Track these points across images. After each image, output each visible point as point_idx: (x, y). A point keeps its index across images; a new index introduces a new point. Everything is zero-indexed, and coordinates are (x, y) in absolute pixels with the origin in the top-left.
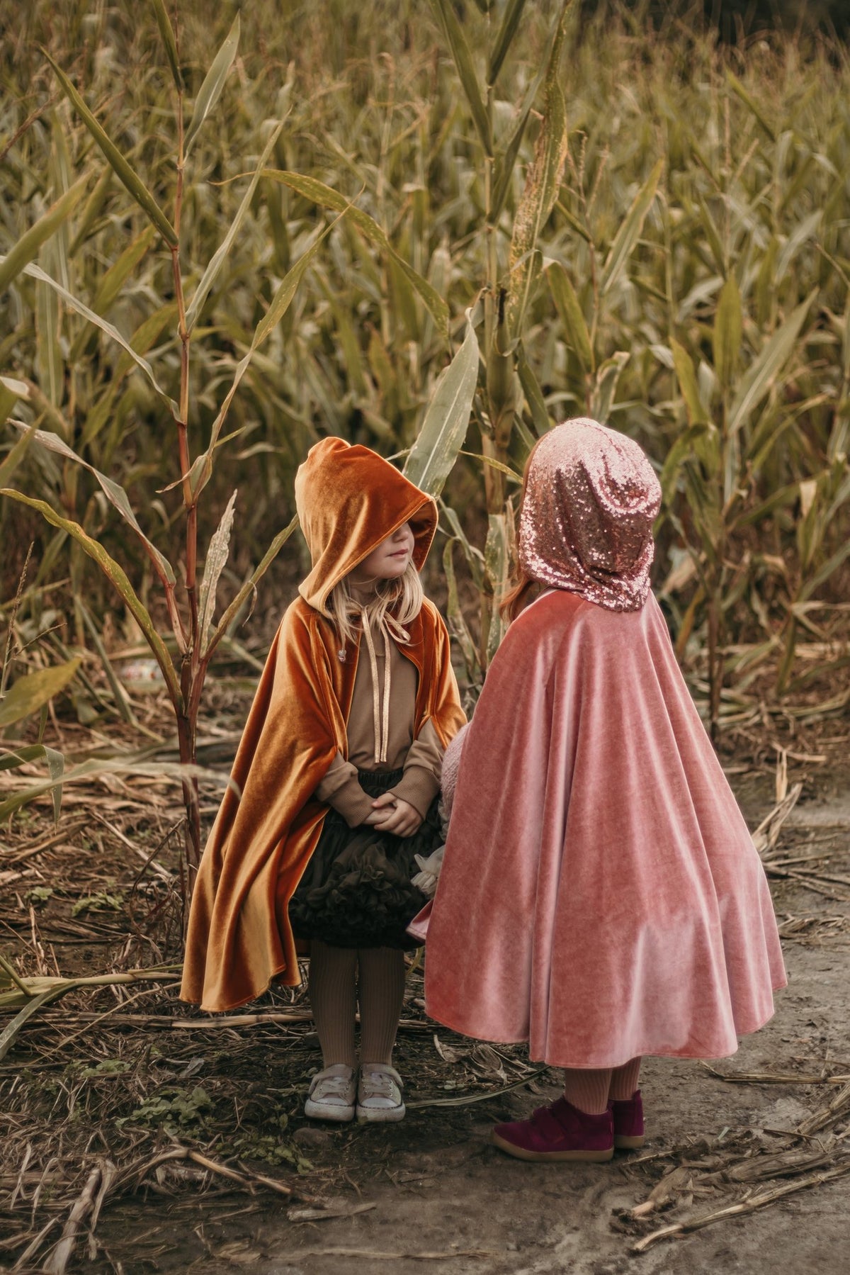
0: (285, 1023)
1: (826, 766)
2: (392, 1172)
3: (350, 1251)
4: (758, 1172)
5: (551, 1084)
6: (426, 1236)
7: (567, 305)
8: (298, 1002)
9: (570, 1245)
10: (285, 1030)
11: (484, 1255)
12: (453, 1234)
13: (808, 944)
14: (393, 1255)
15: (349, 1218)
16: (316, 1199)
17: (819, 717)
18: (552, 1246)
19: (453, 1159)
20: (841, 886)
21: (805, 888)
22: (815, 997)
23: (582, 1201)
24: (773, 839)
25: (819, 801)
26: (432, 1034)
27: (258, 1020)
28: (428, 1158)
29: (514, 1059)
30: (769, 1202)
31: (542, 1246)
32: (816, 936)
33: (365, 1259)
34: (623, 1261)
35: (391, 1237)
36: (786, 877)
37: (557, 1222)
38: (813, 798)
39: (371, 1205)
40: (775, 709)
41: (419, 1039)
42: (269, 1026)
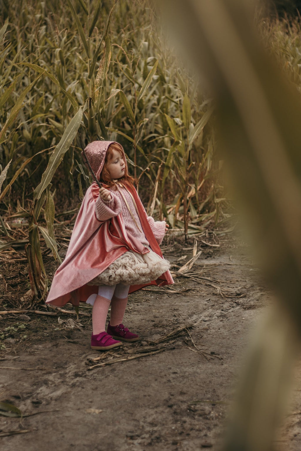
0: (15, 313)
1: (219, 248)
2: (28, 349)
3: (6, 367)
4: (135, 351)
5: (87, 329)
6: (30, 365)
7: (126, 104)
8: (22, 308)
9: (72, 367)
10: (15, 315)
11: (45, 369)
12: (38, 364)
13: (185, 295)
14: (19, 369)
15: (10, 360)
16: (2, 355)
17: (224, 234)
18: (67, 368)
19: (47, 347)
20: (204, 280)
21: (193, 281)
22: (180, 309)
23: (81, 357)
24: (190, 268)
25: (212, 258)
26: (58, 317)
27: (8, 312)
28: (40, 346)
29: (79, 323)
30: (135, 358)
31: (64, 368)
32: (189, 293)
33: (11, 369)
34: (85, 372)
35: (21, 365)
36: (189, 278)
37: (71, 362)
38: (211, 257)
39: (18, 357)
40: (211, 232)
41: (54, 318)
42: (11, 314)
